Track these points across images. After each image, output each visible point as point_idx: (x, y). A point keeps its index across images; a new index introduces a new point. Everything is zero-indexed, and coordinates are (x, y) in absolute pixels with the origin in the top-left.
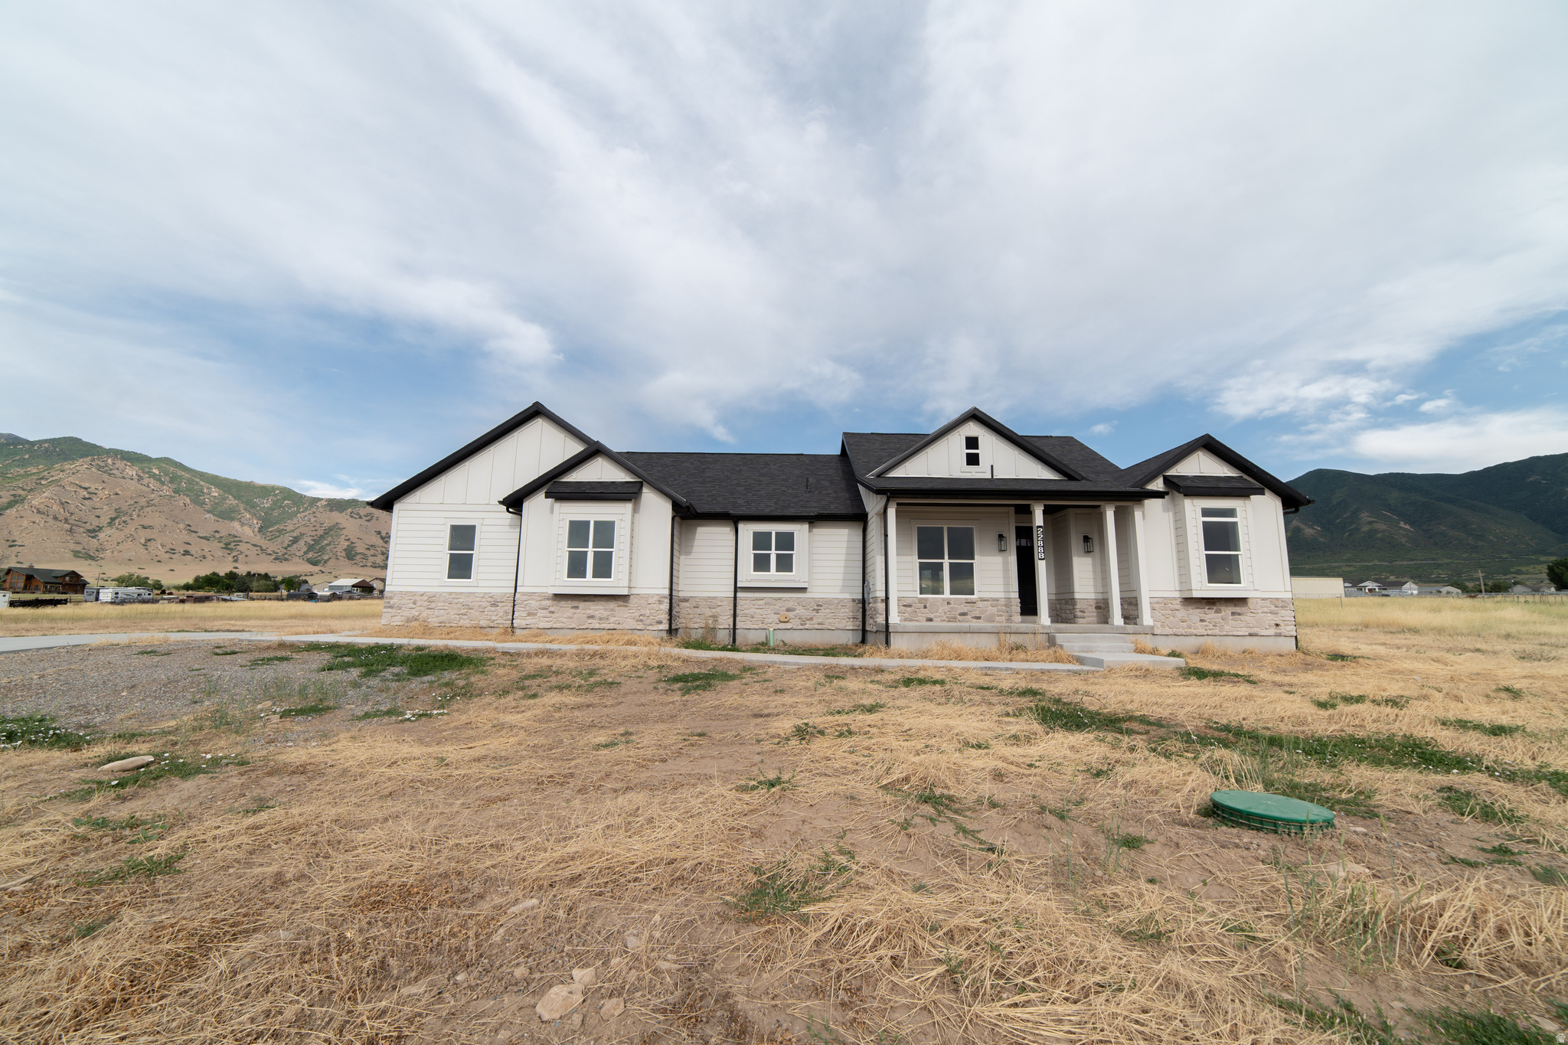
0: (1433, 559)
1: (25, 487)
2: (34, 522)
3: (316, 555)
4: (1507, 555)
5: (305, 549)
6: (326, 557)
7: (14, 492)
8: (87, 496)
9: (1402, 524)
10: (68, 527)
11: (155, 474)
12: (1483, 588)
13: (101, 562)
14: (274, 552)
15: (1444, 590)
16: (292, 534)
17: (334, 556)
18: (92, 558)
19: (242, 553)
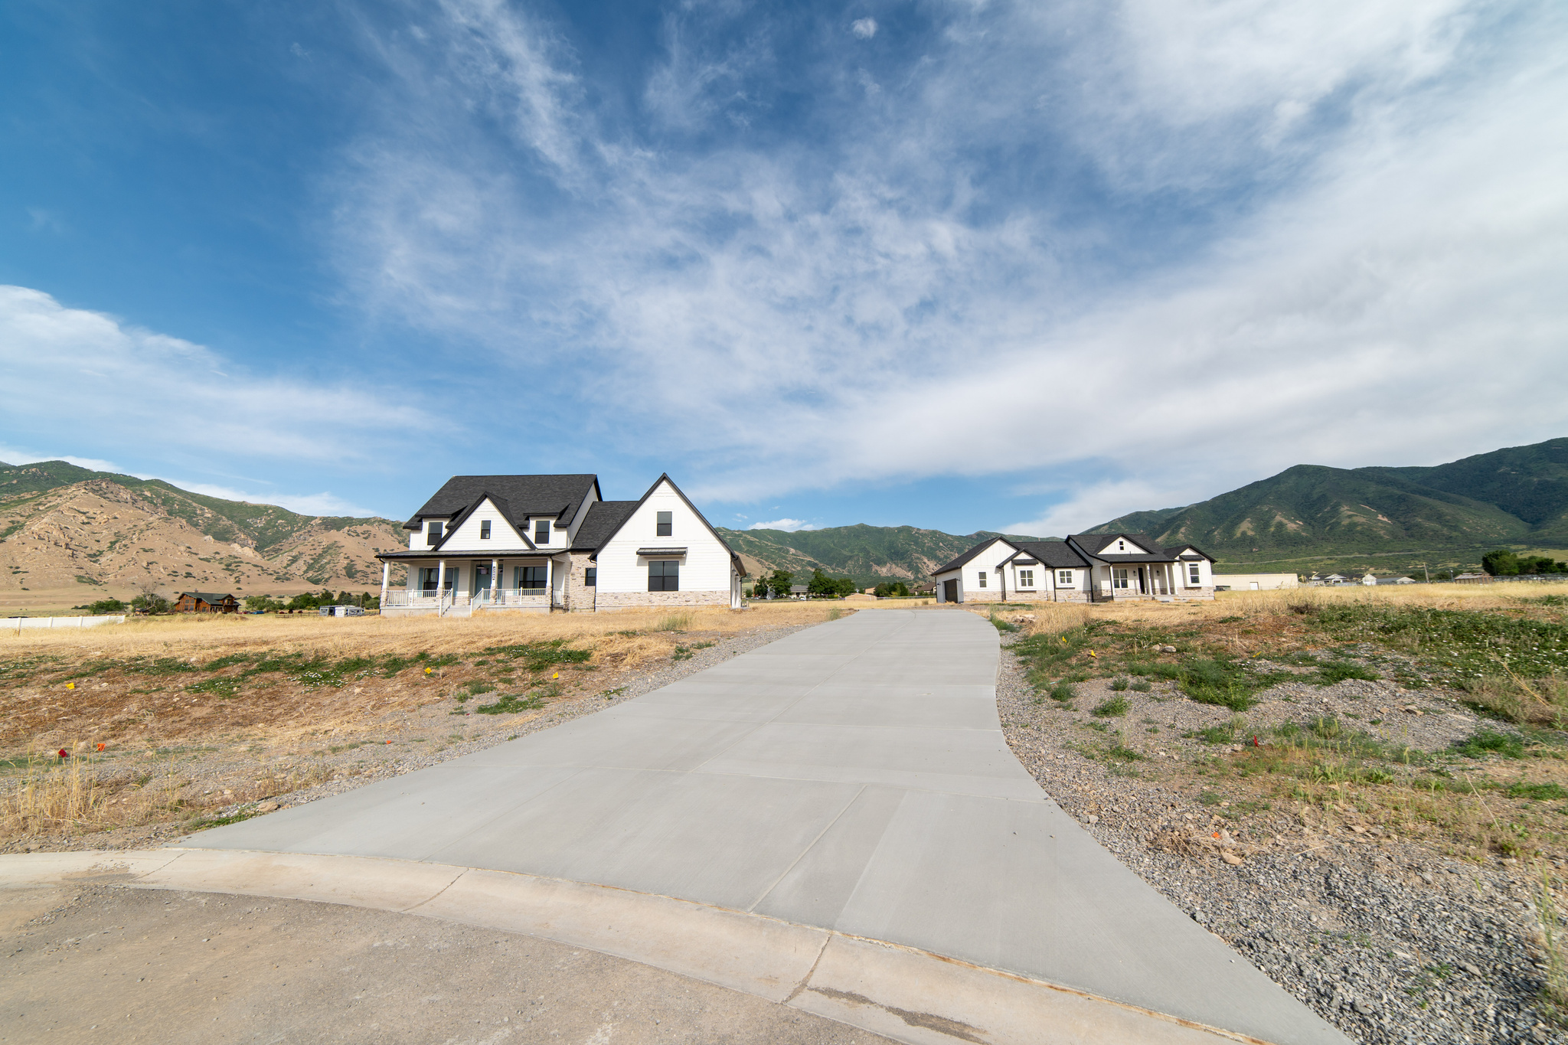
1: (23, 513)
2: (36, 549)
3: (316, 574)
5: (305, 568)
6: (327, 576)
7: (12, 519)
8: (86, 521)
10: (69, 552)
11: (147, 497)
13: (105, 587)
14: (275, 572)
16: (291, 553)
17: (335, 575)
18: (95, 583)
19: (243, 573)
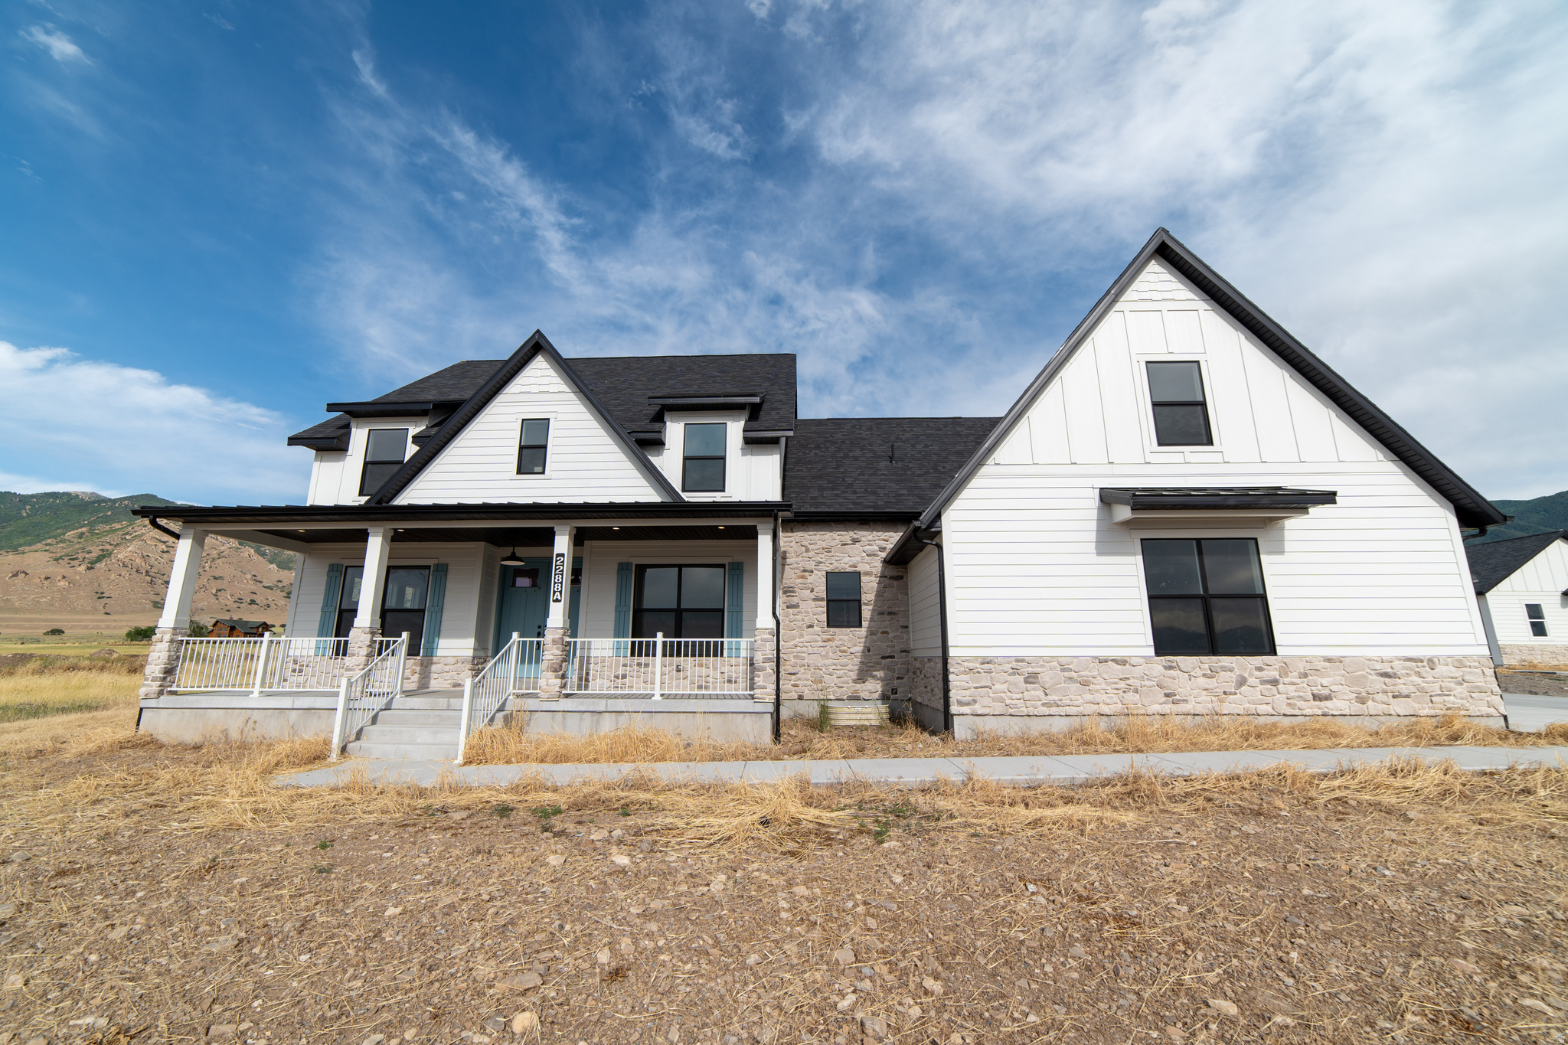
1: (112, 542)
2: (120, 575)
7: (102, 547)
8: (165, 549)
10: (150, 578)
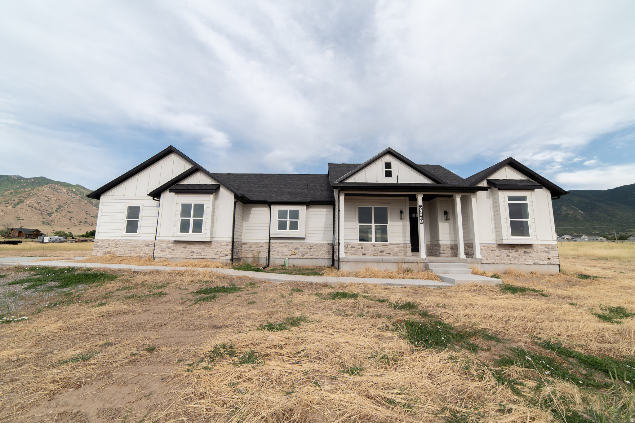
0: (593, 226)
1: (24, 196)
2: (27, 210)
4: (625, 224)
7: (20, 198)
8: (48, 200)
9: (580, 211)
10: (40, 212)
12: (616, 238)
13: (53, 226)
15: (599, 238)
18: (50, 224)
